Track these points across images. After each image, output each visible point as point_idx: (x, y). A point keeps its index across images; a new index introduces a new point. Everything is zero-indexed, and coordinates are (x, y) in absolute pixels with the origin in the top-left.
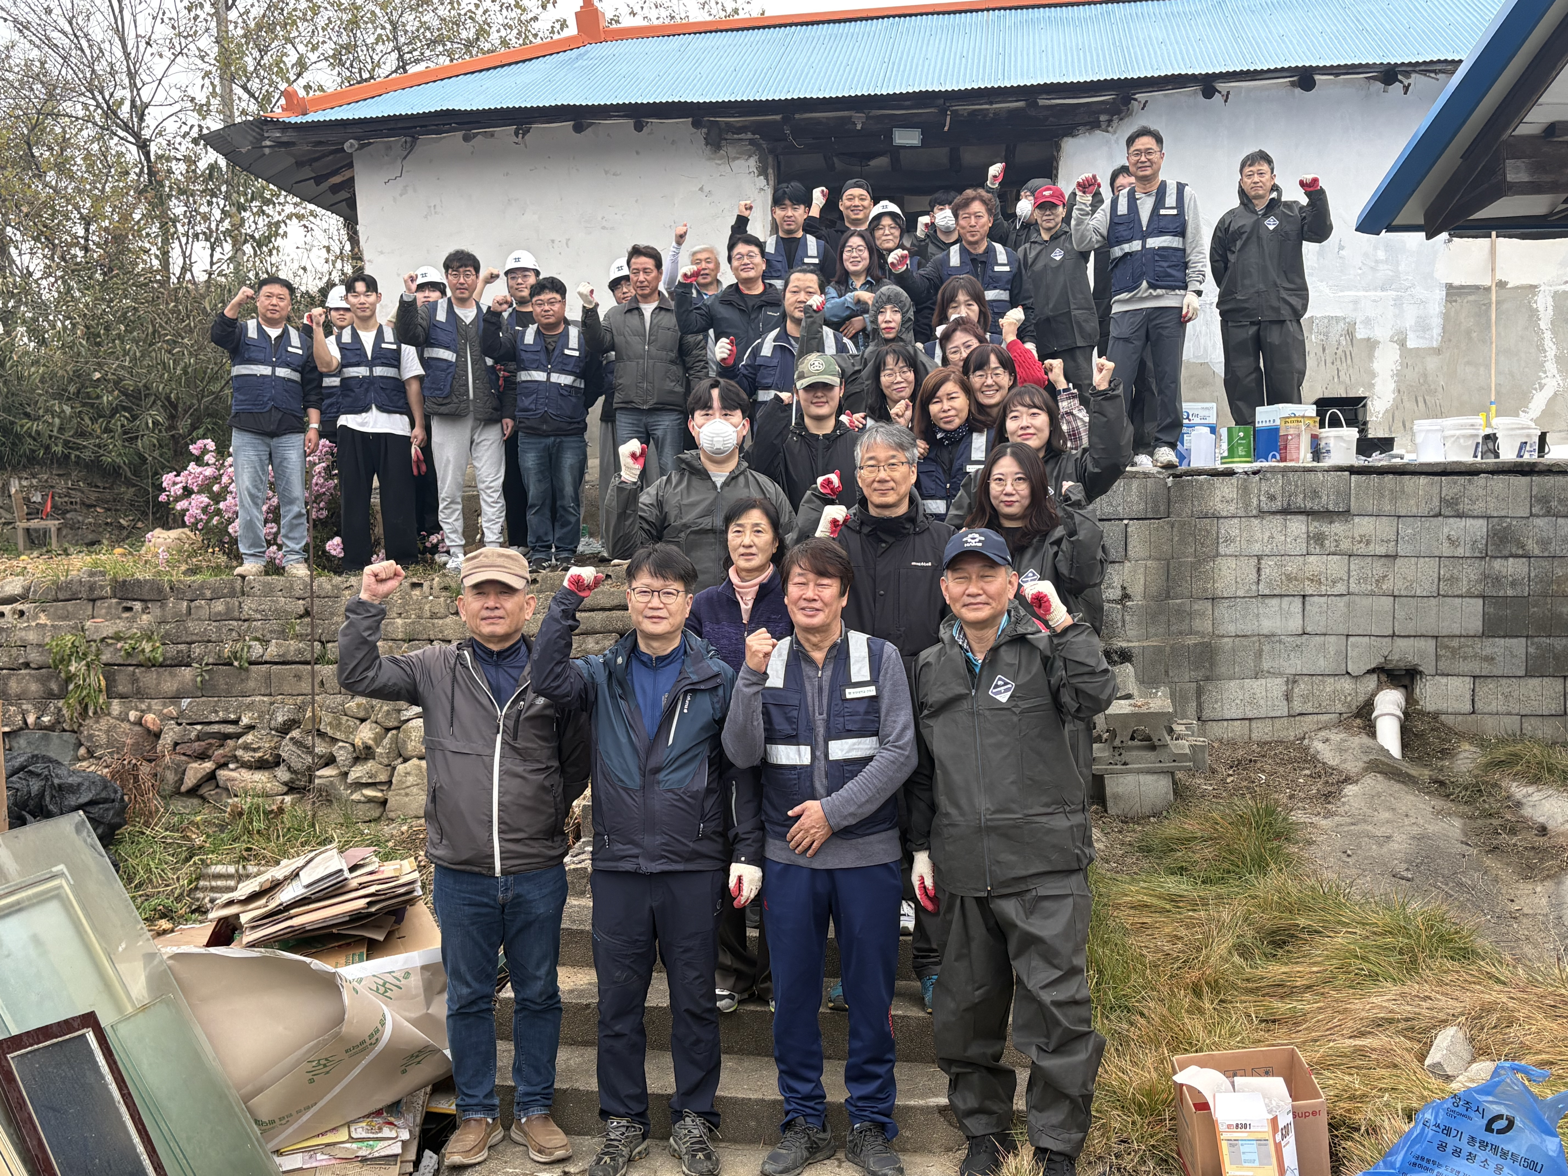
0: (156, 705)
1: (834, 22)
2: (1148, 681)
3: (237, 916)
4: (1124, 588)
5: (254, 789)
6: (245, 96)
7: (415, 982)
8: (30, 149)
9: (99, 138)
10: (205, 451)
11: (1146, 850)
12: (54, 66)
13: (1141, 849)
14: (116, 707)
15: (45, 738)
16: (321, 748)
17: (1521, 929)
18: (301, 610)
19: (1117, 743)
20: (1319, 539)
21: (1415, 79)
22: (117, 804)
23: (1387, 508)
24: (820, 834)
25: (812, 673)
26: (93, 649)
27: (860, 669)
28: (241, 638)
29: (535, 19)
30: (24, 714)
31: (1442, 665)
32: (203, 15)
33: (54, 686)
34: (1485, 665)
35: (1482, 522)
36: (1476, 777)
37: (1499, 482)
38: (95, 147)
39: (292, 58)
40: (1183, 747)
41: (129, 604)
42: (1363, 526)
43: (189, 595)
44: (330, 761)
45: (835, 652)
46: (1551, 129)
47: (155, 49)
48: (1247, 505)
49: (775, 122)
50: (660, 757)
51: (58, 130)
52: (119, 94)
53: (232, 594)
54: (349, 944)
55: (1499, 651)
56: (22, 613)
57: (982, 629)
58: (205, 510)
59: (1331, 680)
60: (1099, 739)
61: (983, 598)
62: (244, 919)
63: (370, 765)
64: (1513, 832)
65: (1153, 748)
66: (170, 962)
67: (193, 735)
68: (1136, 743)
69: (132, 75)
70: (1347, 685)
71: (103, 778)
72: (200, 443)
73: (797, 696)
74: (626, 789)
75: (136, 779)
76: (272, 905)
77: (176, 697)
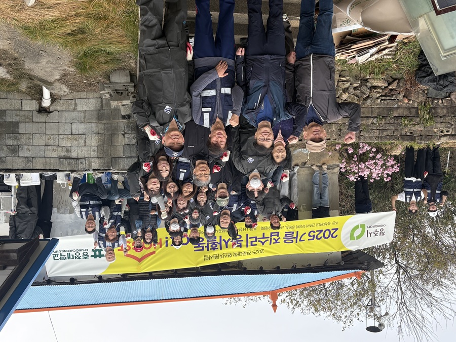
0: (404, 105)
1: (205, 296)
2: (117, 110)
3: (389, 44)
4: (124, 137)
5: (377, 80)
6: (368, 276)
7: (339, 23)
8: (428, 261)
9: (409, 264)
10: (387, 178)
11: (119, 60)
12: (420, 283)
13: (120, 60)
14: (416, 105)
15: (437, 96)
16: (358, 92)
17: (7, 35)
18: (362, 132)
19: (127, 92)
20: (68, 151)
21: (42, 281)
22: (418, 76)
23: (48, 160)
24: (219, 67)
25: (220, 115)
26: (421, 122)
27: (207, 117)
28: (379, 124)
29: (287, 296)
30: (442, 103)
31: (31, 114)
32: (380, 298)
33: (433, 111)
34: (18, 114)
35: (20, 155)
36: (20, 81)
37: (15, 167)
38: (410, 262)
39: (355, 286)
40: (107, 90)
41: (411, 134)
42: (55, 155)
43: (394, 137)
44: (355, 88)
45: (213, 121)
46: (4, 268)
47: (393, 289)
48: (89, 161)
49: (223, 269)
50: (264, 90)
51: (420, 266)
52: (403, 276)
53: (381, 137)
54: (357, 35)
55: (14, 118)
56: (442, 132)
57: (173, 128)
58: (388, 161)
59: (63, 110)
60: (132, 93)
61: (173, 137)
62: (387, 43)
63: (344, 87)
64: (10, 64)
65: (116, 90)
66: (412, 30)
67: (394, 96)
68: (121, 92)
69: (399, 281)
70: (59, 108)
71: (421, 84)
72: (388, 180)
73: (225, 108)
74: (274, 80)
75: (411, 84)
76: (379, 47)
77: (398, 107)
